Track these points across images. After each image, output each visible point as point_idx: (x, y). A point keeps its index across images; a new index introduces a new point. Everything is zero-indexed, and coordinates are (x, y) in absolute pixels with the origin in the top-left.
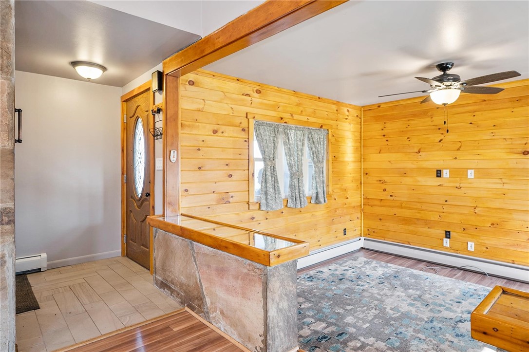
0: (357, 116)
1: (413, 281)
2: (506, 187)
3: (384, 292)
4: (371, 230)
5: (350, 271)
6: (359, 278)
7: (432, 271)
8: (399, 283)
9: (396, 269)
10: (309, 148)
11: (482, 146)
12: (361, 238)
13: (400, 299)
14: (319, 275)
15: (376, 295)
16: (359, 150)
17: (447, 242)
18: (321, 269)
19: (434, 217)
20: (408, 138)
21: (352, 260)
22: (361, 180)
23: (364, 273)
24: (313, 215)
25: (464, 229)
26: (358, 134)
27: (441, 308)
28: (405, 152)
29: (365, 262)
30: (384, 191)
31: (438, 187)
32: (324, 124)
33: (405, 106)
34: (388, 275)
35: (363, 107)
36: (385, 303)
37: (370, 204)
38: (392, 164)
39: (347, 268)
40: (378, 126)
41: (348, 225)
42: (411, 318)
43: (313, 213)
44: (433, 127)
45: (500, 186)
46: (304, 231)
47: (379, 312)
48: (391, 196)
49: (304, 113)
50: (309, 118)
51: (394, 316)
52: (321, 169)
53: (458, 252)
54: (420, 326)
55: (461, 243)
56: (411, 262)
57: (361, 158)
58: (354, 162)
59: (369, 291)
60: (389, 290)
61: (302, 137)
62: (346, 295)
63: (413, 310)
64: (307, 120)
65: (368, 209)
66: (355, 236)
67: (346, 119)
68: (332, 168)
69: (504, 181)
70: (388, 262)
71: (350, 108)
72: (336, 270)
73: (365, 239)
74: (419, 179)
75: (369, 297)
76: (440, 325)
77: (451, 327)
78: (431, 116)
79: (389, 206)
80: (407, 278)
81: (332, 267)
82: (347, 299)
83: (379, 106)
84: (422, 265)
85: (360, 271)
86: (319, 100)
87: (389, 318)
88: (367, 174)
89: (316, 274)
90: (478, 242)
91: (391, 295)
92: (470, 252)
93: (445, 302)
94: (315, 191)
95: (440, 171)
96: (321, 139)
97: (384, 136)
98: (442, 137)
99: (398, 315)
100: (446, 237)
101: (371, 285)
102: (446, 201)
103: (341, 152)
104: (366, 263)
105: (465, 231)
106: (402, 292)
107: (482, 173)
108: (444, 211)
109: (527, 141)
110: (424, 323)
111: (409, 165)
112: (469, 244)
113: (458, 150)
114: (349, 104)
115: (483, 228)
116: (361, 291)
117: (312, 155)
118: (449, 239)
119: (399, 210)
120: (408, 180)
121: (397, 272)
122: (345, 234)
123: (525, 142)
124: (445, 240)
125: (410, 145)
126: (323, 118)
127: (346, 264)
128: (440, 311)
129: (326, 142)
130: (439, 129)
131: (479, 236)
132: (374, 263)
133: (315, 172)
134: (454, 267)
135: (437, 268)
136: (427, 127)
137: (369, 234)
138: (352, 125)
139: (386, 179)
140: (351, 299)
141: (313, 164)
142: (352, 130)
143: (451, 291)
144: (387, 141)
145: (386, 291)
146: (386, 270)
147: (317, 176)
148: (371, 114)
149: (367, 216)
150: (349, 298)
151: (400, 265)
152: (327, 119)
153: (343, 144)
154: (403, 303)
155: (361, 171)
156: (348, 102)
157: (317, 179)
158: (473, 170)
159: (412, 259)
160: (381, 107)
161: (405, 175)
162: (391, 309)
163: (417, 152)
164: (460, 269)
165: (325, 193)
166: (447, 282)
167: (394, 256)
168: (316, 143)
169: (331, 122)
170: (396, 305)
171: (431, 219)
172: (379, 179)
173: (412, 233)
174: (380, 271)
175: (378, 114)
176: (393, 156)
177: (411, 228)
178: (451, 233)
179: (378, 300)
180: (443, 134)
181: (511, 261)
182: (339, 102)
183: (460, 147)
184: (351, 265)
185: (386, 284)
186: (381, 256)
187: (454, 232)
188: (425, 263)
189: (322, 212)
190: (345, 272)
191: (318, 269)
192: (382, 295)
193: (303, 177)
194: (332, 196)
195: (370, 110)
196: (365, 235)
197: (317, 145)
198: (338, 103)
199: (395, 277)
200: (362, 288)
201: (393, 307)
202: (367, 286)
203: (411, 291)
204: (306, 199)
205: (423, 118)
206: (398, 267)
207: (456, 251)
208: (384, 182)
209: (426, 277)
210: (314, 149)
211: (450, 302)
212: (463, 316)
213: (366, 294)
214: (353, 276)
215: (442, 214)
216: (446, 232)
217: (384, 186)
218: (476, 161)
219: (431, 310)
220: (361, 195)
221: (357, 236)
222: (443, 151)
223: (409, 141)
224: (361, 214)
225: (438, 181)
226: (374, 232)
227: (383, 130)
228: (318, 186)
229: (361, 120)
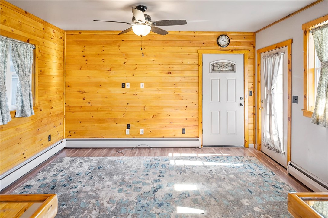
0: (61, 38)
1: (113, 167)
2: (160, 93)
3: (96, 186)
4: (72, 132)
5: (59, 175)
6: (70, 180)
7: (121, 154)
8: (104, 172)
9: (97, 160)
10: (13, 60)
11: (148, 68)
12: (63, 140)
13: (110, 189)
14: (27, 192)
15: (91, 193)
16: (62, 66)
17: (128, 132)
18: (28, 183)
19: (120, 116)
20: (103, 60)
21: (59, 162)
22: (63, 91)
23: (72, 173)
24: (17, 129)
25: (138, 121)
26: (61, 53)
27: (140, 185)
28: (100, 70)
29: (70, 162)
30: (83, 99)
31: (123, 94)
32: (31, 39)
33: (101, 36)
34: (93, 168)
35: (66, 31)
36: (100, 199)
37: (71, 111)
38: (90, 78)
39: (56, 172)
40: (79, 48)
41: (53, 132)
42: (125, 205)
43: (17, 127)
44: (120, 54)
45: (157, 93)
46: (7, 148)
47: (99, 210)
48: (89, 103)
49: (8, 23)
50: (14, 29)
51: (113, 209)
52: (28, 83)
53: (135, 137)
54: (134, 210)
55: (136, 131)
56: (105, 151)
57: (64, 73)
58: (58, 76)
59: (83, 191)
60: (99, 183)
61: (5, 49)
62: (63, 205)
63: (123, 195)
64: (11, 31)
65: (70, 115)
66: (59, 140)
67: (52, 38)
68: (39, 82)
69: (159, 89)
70: (89, 156)
71: (55, 30)
72: (45, 178)
73: (67, 140)
74: (110, 89)
75: (85, 197)
76: (146, 201)
77: (152, 200)
78: (118, 45)
79: (88, 111)
80: (108, 166)
81: (40, 176)
82: (65, 209)
83: (80, 33)
84: (113, 152)
85: (69, 172)
86: (26, 14)
87: (109, 214)
88: (69, 86)
89: (22, 191)
90: (146, 128)
91: (103, 188)
92: (142, 135)
93: (140, 179)
94: (20, 105)
95: (124, 83)
96: (27, 53)
97: (84, 56)
98: (125, 61)
99: (115, 207)
100: (128, 128)
101: (83, 184)
102: (128, 104)
103: (47, 67)
104: (72, 161)
105: (139, 123)
106: (110, 181)
107: (149, 85)
108: (127, 110)
109: (170, 67)
110: (135, 205)
111: (103, 79)
112: (141, 130)
113: (135, 70)
114: (55, 26)
115: (149, 119)
116: (75, 194)
117: (17, 68)
118: (129, 130)
119: (96, 113)
120: (102, 91)
121: (99, 163)
122: (49, 140)
123: (169, 67)
124: (127, 130)
125: (104, 65)
126: (30, 33)
127: (54, 169)
128: (140, 188)
129: (32, 57)
130: (124, 55)
131: (146, 124)
132: (79, 160)
133: (21, 85)
134: (132, 148)
135: (123, 151)
136: (116, 53)
137: (70, 135)
138: (57, 45)
139: (85, 90)
140: (69, 208)
141: (18, 77)
142: (57, 49)
143: (139, 168)
144: (86, 60)
145: (98, 185)
146: (90, 164)
147: (23, 89)
148: (73, 38)
149: (68, 121)
150: (67, 207)
151: (98, 156)
152: (34, 35)
153: (49, 60)
154: (114, 192)
155: (63, 84)
156: (54, 24)
157: (23, 93)
158: (143, 83)
159: (105, 148)
160: (82, 33)
161: (100, 87)
162: (108, 203)
163: (108, 70)
164: (137, 148)
165: (32, 106)
166: (134, 160)
167: (91, 149)
168: (22, 56)
169: (38, 39)
170: (110, 196)
171: (118, 117)
172: (79, 90)
173: (105, 129)
174: (86, 167)
175: (79, 39)
176: (91, 73)
177: (104, 125)
178: (130, 125)
179: (94, 197)
180: (126, 59)
181: (162, 137)
182: (46, 22)
183: (136, 68)
184: (58, 168)
185: (94, 177)
186: (82, 152)
187: (132, 124)
188: (114, 149)
189: (27, 125)
190: (55, 178)
191: (24, 185)
192: (96, 191)
193: (6, 91)
194: (39, 108)
195: (72, 34)
196: (67, 137)
197: (23, 59)
198: (44, 23)
199: (99, 168)
200: (76, 190)
201: (108, 200)
202: (79, 186)
203: (115, 177)
204: (9, 114)
205: (113, 46)
206: (98, 158)
207: (134, 136)
208: (84, 93)
209: (119, 161)
210: (20, 62)
211: (142, 177)
212: (155, 186)
213: (81, 195)
214: (63, 179)
215: (125, 113)
216: (128, 124)
217: (84, 96)
218: (145, 77)
219: (135, 190)
220: (63, 104)
221: (60, 139)
222: (126, 70)
223: (104, 62)
224: (64, 119)
225: (122, 91)
226: (74, 133)
227: (83, 52)
228: (24, 99)
229: (64, 42)
